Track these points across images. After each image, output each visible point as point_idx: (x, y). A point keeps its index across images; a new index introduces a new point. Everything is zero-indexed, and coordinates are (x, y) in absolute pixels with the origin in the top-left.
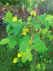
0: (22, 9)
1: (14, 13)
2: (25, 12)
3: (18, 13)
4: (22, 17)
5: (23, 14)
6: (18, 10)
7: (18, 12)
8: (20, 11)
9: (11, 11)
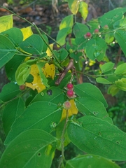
0: (51, 6)
1: (30, 16)
2: (60, 11)
3: (42, 17)
4: (51, 26)
5: (55, 18)
6: (41, 9)
7: (41, 13)
8: (47, 12)
9: (24, 11)
